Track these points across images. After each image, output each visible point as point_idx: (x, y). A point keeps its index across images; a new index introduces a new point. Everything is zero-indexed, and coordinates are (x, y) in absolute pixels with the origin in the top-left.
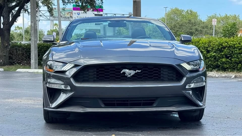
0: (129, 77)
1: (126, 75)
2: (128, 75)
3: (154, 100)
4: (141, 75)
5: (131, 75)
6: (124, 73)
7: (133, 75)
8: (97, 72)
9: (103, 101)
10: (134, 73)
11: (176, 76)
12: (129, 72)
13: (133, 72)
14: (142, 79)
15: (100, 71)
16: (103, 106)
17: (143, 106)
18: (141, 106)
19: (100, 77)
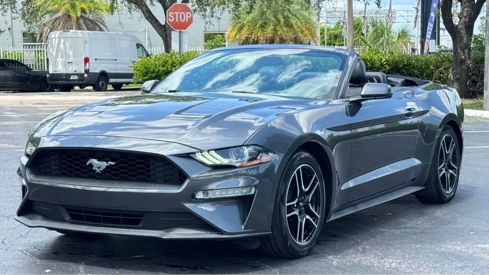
0: (98, 172)
2: (97, 169)
5: (101, 169)
6: (91, 165)
7: (104, 170)
10: (106, 166)
11: (179, 176)
16: (67, 219)
17: (123, 224)
18: (120, 224)
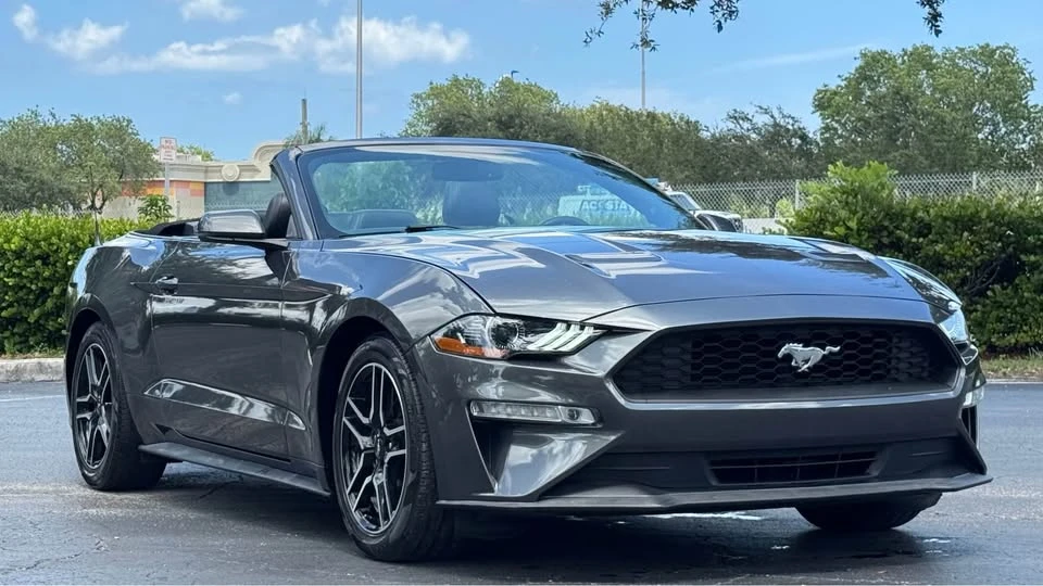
1: (793, 363)
2: (800, 364)
3: (872, 455)
4: (838, 363)
5: (810, 364)
8: (696, 355)
9: (713, 463)
10: (820, 357)
12: (805, 355)
13: (815, 354)
14: (839, 379)
15: (708, 350)
19: (707, 372)
